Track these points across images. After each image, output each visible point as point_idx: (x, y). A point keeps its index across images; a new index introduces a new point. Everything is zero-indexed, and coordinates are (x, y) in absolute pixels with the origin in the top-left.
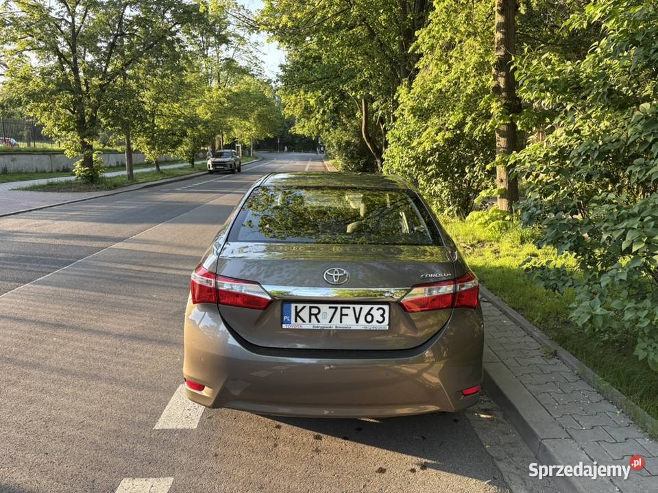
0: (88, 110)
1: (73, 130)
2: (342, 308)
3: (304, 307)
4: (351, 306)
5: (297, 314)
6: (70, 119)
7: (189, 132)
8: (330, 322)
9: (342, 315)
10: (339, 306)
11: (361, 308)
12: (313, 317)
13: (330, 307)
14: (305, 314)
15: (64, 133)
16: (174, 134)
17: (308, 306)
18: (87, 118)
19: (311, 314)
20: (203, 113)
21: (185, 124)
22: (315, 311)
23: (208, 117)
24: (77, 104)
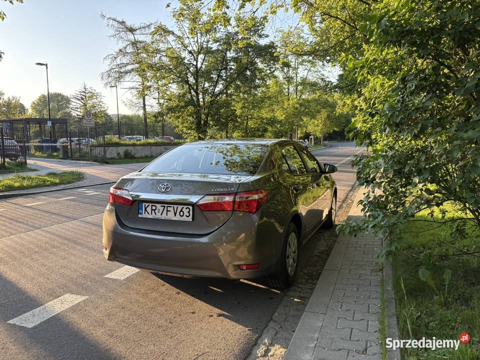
0: (203, 116)
1: (193, 129)
2: (167, 207)
3: (149, 205)
4: (172, 206)
5: (145, 210)
6: (193, 123)
7: (270, 129)
8: (161, 215)
9: (167, 211)
10: (166, 205)
11: (177, 207)
12: (153, 211)
13: (162, 206)
14: (149, 209)
15: (189, 131)
16: (258, 130)
17: (151, 204)
18: (202, 122)
19: (152, 210)
20: (280, 115)
21: (266, 123)
22: (154, 208)
23: (283, 118)
24: (197, 114)
